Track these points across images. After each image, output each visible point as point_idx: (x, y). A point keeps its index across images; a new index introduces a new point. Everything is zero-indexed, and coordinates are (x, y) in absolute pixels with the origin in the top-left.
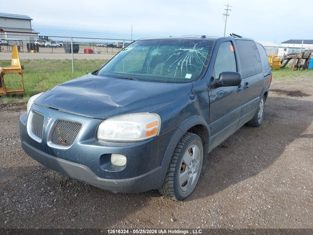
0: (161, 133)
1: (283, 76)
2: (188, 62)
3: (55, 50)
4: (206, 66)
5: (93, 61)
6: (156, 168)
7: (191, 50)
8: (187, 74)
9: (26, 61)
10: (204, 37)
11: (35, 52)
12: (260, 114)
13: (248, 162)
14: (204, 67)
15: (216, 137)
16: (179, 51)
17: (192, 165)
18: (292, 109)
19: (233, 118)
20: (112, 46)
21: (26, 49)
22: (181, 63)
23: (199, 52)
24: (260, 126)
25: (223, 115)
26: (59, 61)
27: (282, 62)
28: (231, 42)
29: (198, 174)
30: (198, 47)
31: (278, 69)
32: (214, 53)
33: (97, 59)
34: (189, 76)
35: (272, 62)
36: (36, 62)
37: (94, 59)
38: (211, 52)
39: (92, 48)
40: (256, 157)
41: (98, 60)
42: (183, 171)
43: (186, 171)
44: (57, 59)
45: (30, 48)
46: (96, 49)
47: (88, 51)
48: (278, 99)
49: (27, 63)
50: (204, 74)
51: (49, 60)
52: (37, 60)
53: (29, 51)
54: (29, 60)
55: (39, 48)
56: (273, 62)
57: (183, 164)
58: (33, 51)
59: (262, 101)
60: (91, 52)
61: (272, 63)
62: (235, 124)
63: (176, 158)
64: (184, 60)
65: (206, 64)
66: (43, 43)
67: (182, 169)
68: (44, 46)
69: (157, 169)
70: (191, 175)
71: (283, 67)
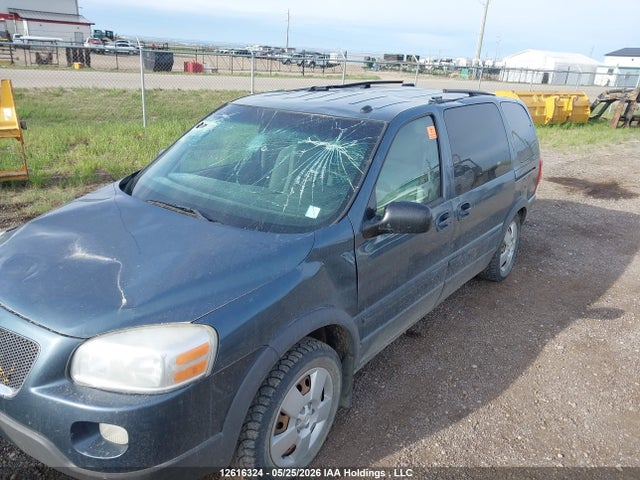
0: (215, 367)
1: (590, 142)
2: (319, 175)
3: (124, 62)
4: (355, 190)
5: (196, 94)
6: (207, 437)
7: (331, 146)
8: (311, 207)
9: (57, 92)
10: (367, 109)
11: (81, 67)
12: (508, 254)
13: (453, 381)
14: (350, 192)
15: (378, 334)
16: (305, 146)
17: (307, 411)
18: (586, 232)
19: (426, 286)
20: (245, 53)
21: (63, 59)
22: (303, 177)
23: (344, 153)
24: (506, 280)
25: (397, 286)
26: (124, 92)
27: (592, 109)
28: (432, 116)
29: (328, 421)
30: (347, 138)
31: (583, 124)
32: (378, 157)
33: (204, 88)
34: (313, 212)
35: (571, 108)
36: (75, 94)
37: (197, 88)
38: (373, 152)
39: (200, 60)
40: (475, 366)
41: (207, 91)
42: (283, 429)
43: (291, 429)
44: (120, 87)
45: (72, 55)
46: (208, 62)
47: (191, 68)
48: (564, 204)
49: (58, 95)
50: (347, 207)
51: (104, 90)
52: (78, 90)
53: (70, 64)
54: (62, 90)
55: (92, 55)
56: (574, 107)
57: (282, 414)
58: (76, 65)
59: (513, 226)
60: (198, 69)
61: (572, 112)
62: (431, 295)
63: (261, 409)
64: (311, 171)
65: (354, 184)
66: (101, 47)
67: (280, 425)
68: (102, 52)
69: (211, 439)
70: (305, 433)
71: (595, 120)
